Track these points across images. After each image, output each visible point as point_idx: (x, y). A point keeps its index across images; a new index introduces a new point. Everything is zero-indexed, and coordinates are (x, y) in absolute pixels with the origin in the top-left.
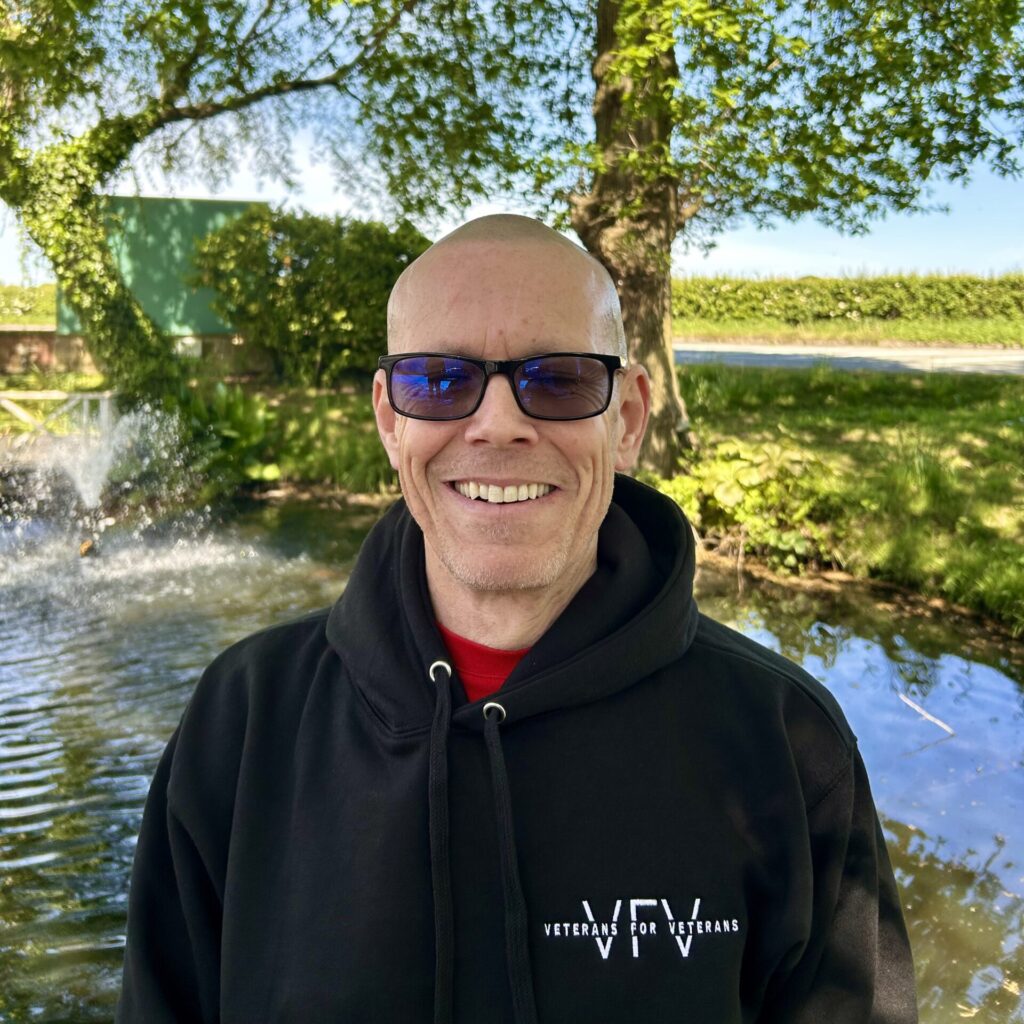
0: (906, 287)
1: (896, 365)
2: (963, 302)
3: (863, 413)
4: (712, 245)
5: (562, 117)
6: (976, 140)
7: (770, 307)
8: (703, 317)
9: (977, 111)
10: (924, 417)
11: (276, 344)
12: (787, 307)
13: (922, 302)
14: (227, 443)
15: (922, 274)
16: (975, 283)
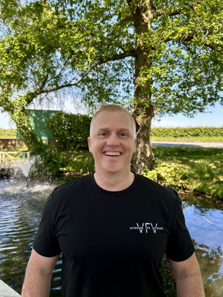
0: (200, 129)
1: (199, 146)
2: (213, 133)
3: (192, 156)
4: (160, 120)
5: (126, 92)
6: (217, 97)
7: (171, 134)
8: (156, 136)
9: (217, 91)
10: (205, 157)
11: (65, 142)
12: (174, 134)
13: (204, 133)
14: (55, 163)
15: (204, 127)
16: (215, 129)
